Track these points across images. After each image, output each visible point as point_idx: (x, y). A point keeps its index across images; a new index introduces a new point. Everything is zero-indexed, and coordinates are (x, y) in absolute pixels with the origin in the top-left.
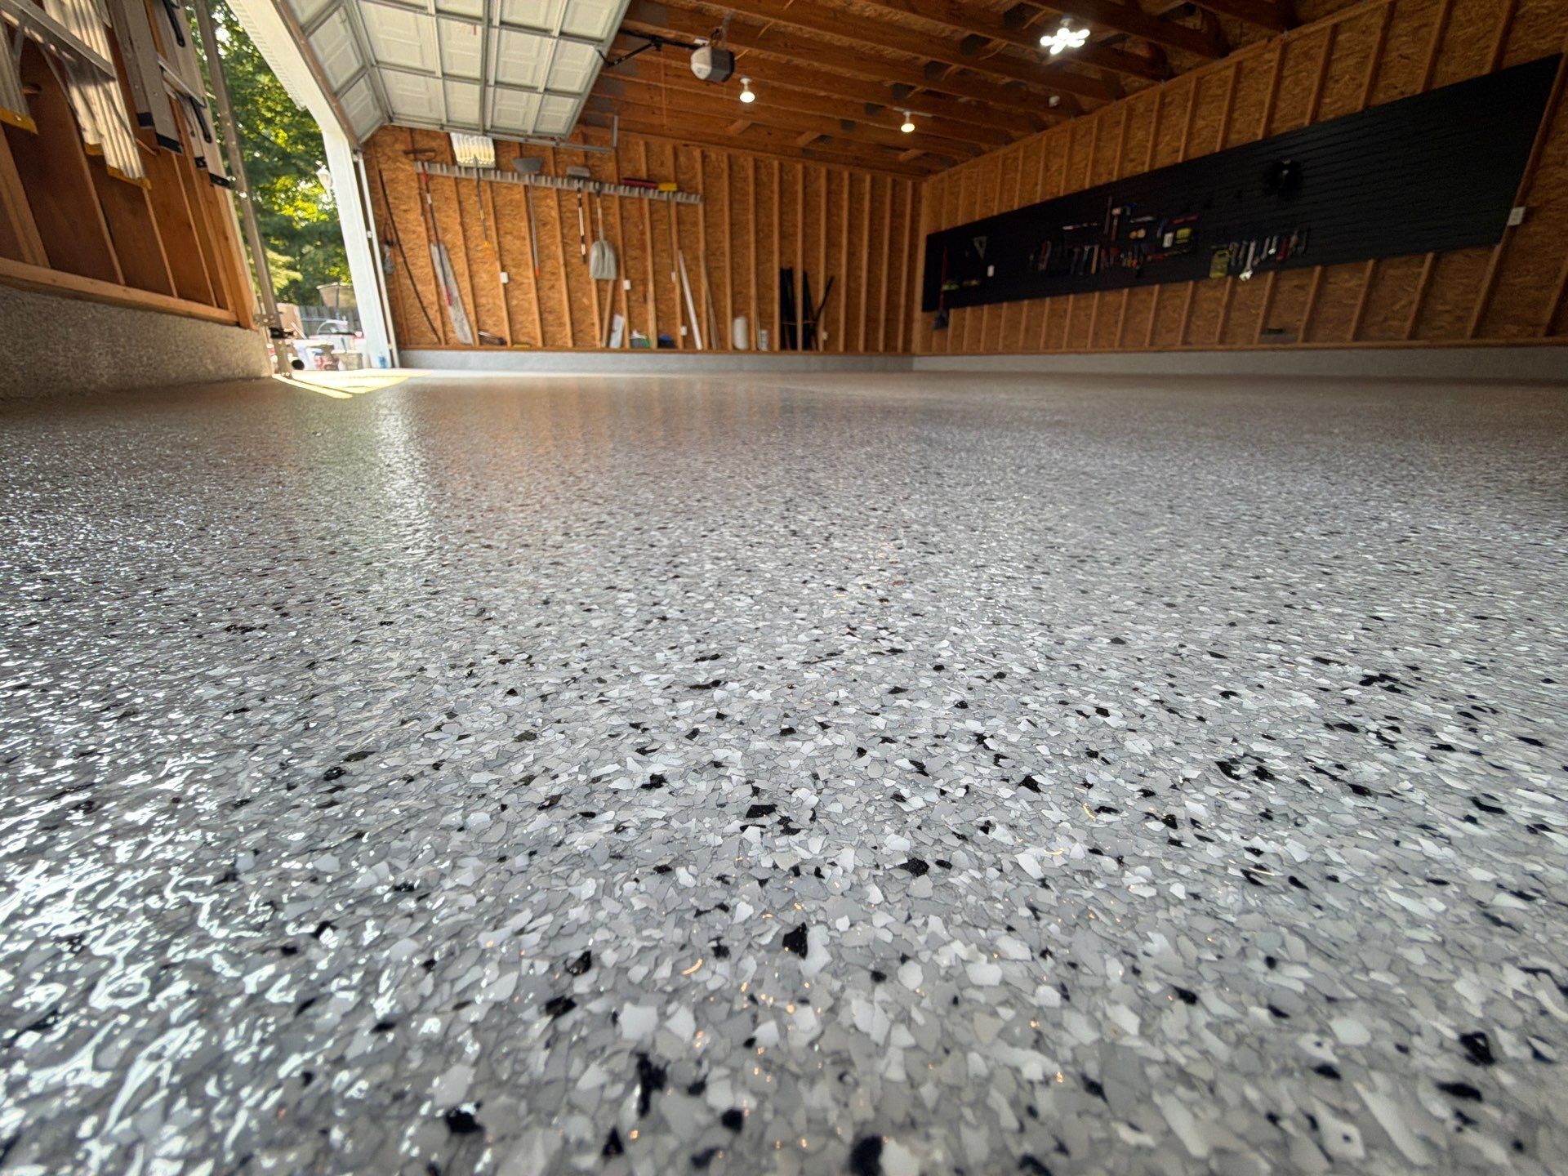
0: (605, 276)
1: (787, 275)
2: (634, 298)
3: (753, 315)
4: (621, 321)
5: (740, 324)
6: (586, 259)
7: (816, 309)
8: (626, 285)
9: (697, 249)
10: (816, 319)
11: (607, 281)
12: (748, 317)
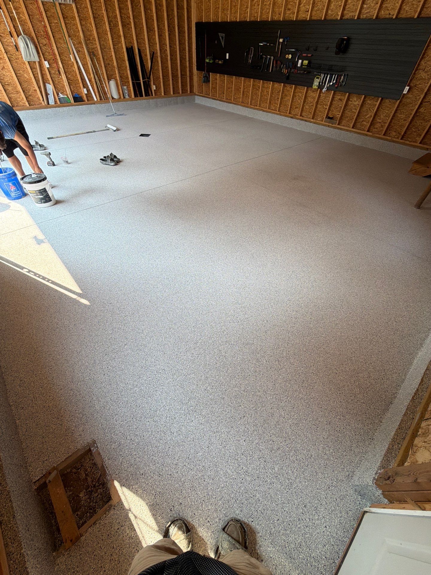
0: (33, 59)
1: (130, 51)
2: (53, 72)
3: (118, 78)
4: (50, 88)
5: (112, 83)
6: (17, 48)
7: (148, 72)
8: (46, 64)
9: (79, 37)
10: (149, 78)
11: (35, 62)
12: (116, 80)
